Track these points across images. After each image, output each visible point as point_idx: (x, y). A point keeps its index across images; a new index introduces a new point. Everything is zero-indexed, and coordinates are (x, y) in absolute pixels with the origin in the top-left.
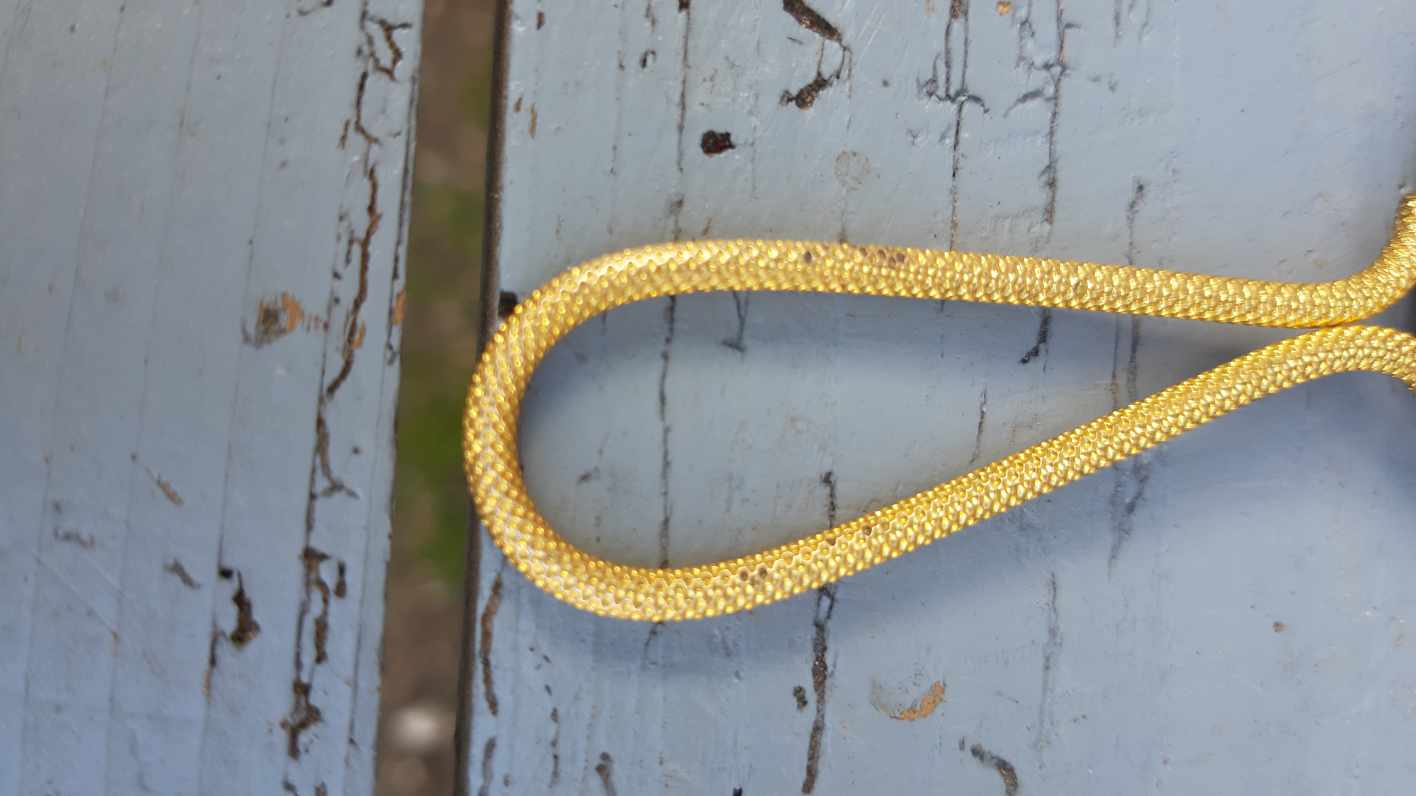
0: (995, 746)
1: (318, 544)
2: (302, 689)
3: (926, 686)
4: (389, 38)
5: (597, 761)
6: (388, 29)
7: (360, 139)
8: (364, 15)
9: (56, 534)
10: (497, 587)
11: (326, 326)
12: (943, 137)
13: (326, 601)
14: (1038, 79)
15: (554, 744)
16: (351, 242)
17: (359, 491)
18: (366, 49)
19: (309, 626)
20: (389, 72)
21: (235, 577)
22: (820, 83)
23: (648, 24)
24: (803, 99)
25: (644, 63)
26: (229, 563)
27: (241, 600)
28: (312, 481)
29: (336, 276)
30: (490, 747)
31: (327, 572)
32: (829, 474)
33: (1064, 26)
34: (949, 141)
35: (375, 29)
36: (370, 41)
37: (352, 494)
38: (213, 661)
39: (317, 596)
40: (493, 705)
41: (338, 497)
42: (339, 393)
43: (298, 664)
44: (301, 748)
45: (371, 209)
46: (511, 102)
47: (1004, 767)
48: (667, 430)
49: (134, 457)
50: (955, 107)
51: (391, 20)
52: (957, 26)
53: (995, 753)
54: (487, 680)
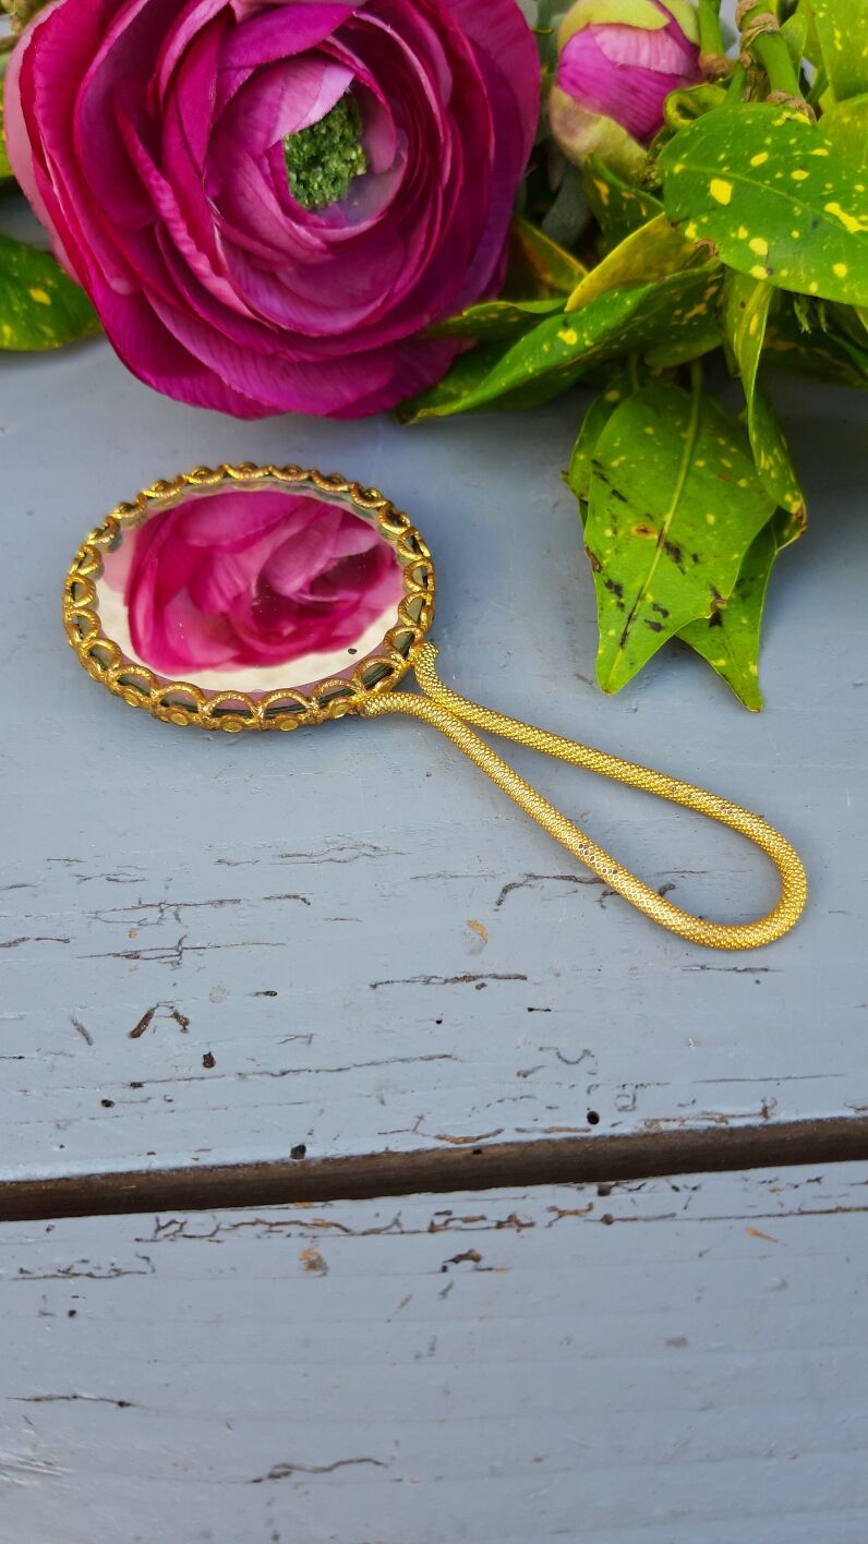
0: (496, 897)
1: (425, 1227)
2: (500, 1225)
3: (469, 930)
4: (163, 1228)
5: (521, 1078)
6: (159, 1228)
7: (218, 1234)
8: (152, 1241)
9: (431, 1355)
10: (440, 1138)
11: (315, 1237)
12: (201, 955)
13: (454, 1219)
14: (168, 914)
15: (515, 1100)
16: (271, 1231)
17: (397, 1212)
18: (171, 1237)
19: (468, 1226)
20: (182, 1225)
21: (447, 1264)
22: (176, 1016)
23: (151, 1101)
24: (185, 1023)
25: (170, 1101)
26: (439, 1268)
27: (457, 1260)
28: (395, 1233)
29: (289, 1236)
30: (519, 1130)
31: (440, 1221)
32: (371, 986)
33: (141, 905)
34: (201, 951)
35: (161, 1234)
36: (167, 1236)
37: (399, 1214)
38: (490, 1269)
39: (451, 1224)
40: (499, 1132)
41: (401, 1220)
42: (349, 1227)
43: (488, 1228)
44: (529, 1222)
45: (253, 1224)
46: (195, 1163)
47: (505, 891)
48: (355, 1066)
49: (389, 1321)
50: (185, 951)
51: (155, 1227)
52: (143, 955)
53: (498, 895)
54: (487, 1136)
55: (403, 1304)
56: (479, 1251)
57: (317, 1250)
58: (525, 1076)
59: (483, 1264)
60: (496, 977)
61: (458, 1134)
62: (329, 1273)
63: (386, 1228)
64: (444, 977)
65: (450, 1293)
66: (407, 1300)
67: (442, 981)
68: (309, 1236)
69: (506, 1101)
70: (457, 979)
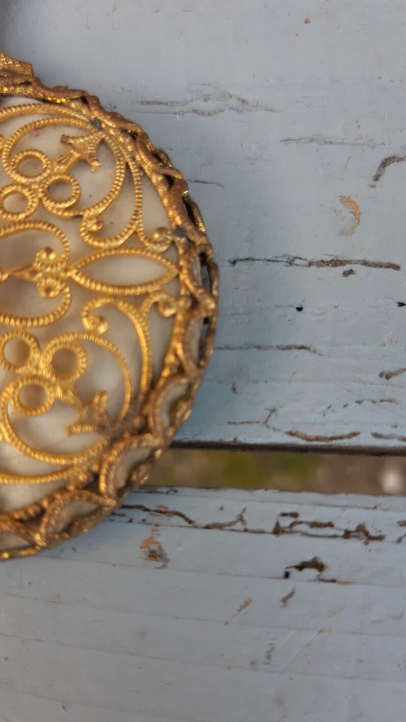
0: (373, 169)
1: (271, 527)
2: (347, 535)
3: (341, 206)
5: (384, 379)
9: (267, 664)
10: (291, 434)
11: (157, 525)
13: (301, 523)
15: (374, 402)
16: (113, 514)
17: (242, 507)
19: (314, 531)
21: (289, 570)
26: (282, 574)
27: (301, 567)
28: (238, 531)
31: (285, 522)
32: (230, 262)
37: (244, 510)
38: (333, 581)
39: (297, 528)
40: (354, 434)
41: (246, 517)
42: (191, 518)
43: (334, 536)
44: (378, 534)
47: (385, 163)
49: (227, 624)
53: (377, 169)
54: (341, 438)
55: (242, 608)
56: (324, 560)
57: (158, 539)
58: (388, 377)
59: (327, 574)
60: (365, 263)
61: (311, 433)
62: (169, 565)
63: (230, 524)
64: (309, 259)
65: (290, 601)
66: (247, 604)
67: (306, 263)
68: (151, 524)
69: (366, 403)
70: (323, 263)
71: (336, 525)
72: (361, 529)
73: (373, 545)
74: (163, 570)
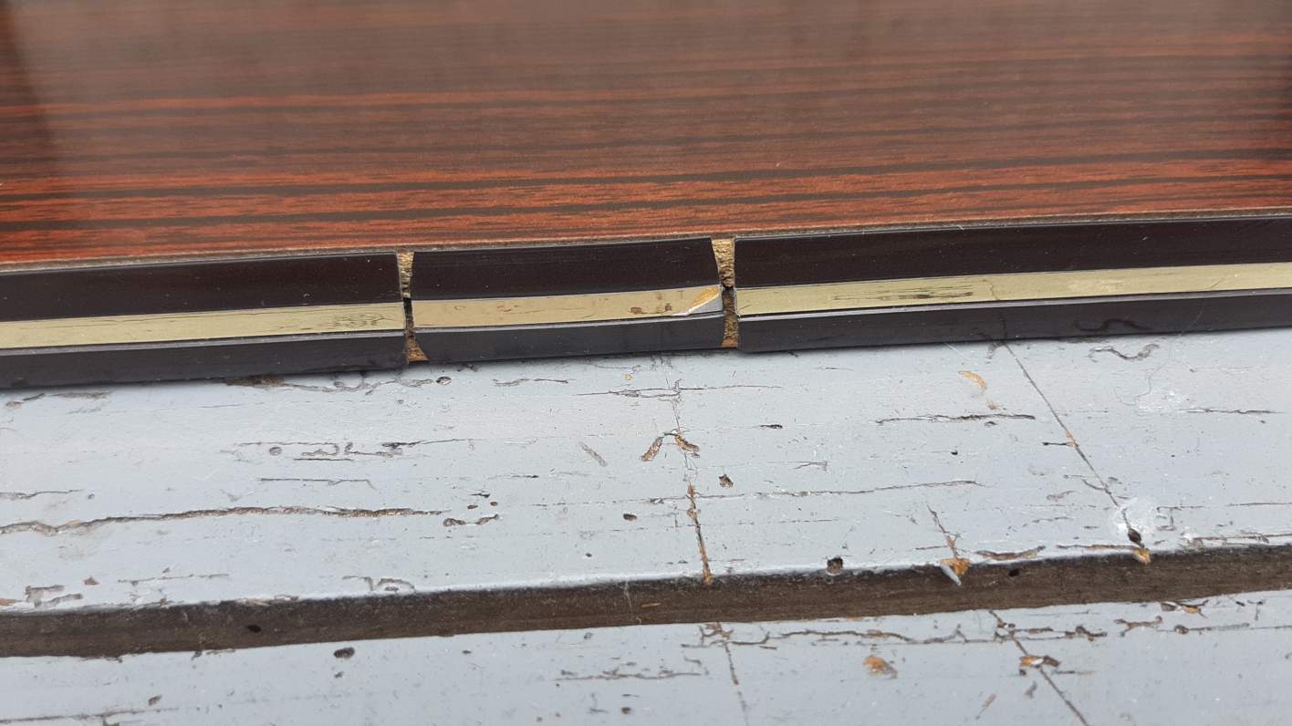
1: (990, 637)
2: (1069, 635)
3: (966, 379)
4: (709, 636)
5: (1052, 501)
6: (705, 637)
7: (769, 641)
8: (698, 646)
11: (874, 645)
12: (699, 395)
13: (1019, 631)
14: (660, 362)
15: (1050, 520)
16: (824, 640)
17: (956, 625)
18: (719, 645)
19: (1035, 636)
20: (729, 633)
22: (685, 443)
24: (694, 449)
26: (1017, 672)
28: (959, 643)
29: (846, 644)
30: (1062, 548)
31: (1004, 632)
32: (877, 422)
34: (701, 392)
35: (708, 640)
36: (715, 643)
37: (959, 626)
38: (1071, 672)
39: (1017, 635)
40: (1041, 548)
41: (961, 630)
42: (908, 637)
43: (1057, 638)
44: (1099, 632)
45: (804, 634)
46: (729, 573)
48: (877, 489)
49: (978, 717)
50: (682, 391)
51: (699, 637)
52: (643, 394)
55: (988, 704)
56: (1055, 657)
57: (880, 656)
58: (1055, 499)
59: (1061, 668)
60: (1003, 416)
61: (1000, 551)
62: (899, 675)
63: (951, 637)
64: (950, 417)
65: (1035, 693)
66: (991, 699)
67: (948, 419)
68: (867, 645)
69: (1043, 522)
70: (963, 418)
71: (1055, 630)
72: (1081, 629)
73: (1099, 640)
74: (895, 681)
